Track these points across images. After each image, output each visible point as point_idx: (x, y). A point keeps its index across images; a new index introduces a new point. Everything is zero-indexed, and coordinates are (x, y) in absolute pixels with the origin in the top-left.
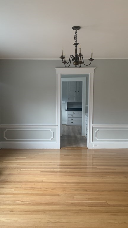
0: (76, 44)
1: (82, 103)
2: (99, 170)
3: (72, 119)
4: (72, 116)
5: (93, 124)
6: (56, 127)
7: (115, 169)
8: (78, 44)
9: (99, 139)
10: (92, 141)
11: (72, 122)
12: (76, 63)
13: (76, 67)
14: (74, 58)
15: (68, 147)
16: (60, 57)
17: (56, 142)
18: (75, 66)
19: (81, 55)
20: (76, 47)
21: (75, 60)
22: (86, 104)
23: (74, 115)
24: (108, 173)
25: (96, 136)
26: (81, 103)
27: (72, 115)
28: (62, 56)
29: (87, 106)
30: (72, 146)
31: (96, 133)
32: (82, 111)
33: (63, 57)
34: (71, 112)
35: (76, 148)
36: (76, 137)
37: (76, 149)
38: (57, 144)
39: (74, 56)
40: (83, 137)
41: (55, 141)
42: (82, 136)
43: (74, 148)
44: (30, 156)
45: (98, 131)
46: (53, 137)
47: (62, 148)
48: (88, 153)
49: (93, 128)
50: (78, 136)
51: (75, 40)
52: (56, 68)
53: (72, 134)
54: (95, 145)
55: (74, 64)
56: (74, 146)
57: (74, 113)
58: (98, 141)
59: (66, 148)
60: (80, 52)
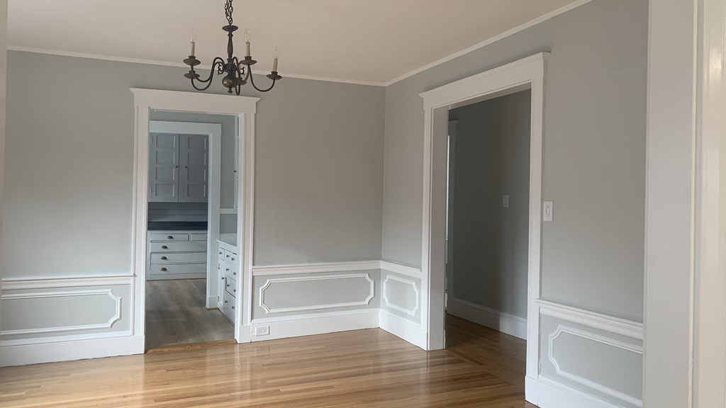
0: (231, 29)
1: (206, 205)
2: (288, 396)
3: (165, 258)
4: (165, 247)
5: (253, 265)
6: (131, 281)
7: (332, 387)
8: (236, 28)
9: (272, 311)
10: (252, 319)
11: (165, 269)
12: (231, 81)
13: (230, 92)
14: (225, 67)
15: (170, 347)
16: (185, 61)
17: (131, 332)
18: (228, 89)
19: (249, 61)
20: (230, 36)
21: (226, 74)
23: (172, 246)
24: (316, 398)
25: (263, 302)
26: (204, 206)
28: (192, 57)
29: (223, 211)
30: (184, 342)
31: (264, 291)
32: (207, 229)
33: (192, 61)
34: (161, 235)
35: (199, 347)
36: (188, 314)
37: (198, 350)
38: (133, 339)
39: (226, 62)
40: (213, 311)
41: (126, 328)
42: (209, 309)
43: (192, 345)
44: (39, 387)
45: (270, 284)
46: (119, 317)
47: (151, 351)
48: (237, 357)
49: (253, 277)
50: (196, 310)
51: (227, 15)
52: (132, 90)
53: (173, 307)
54: (259, 331)
55: (225, 85)
56: (191, 341)
57: (171, 237)
58: (270, 315)
59: (166, 350)
60: (249, 51)
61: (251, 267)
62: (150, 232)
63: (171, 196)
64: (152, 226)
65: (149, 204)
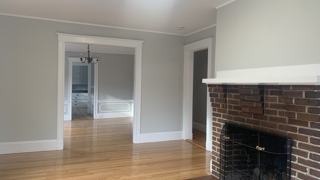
3: (76, 101)
6: (68, 103)
10: (98, 113)
20: (89, 53)
21: (88, 60)
22: (92, 86)
23: (78, 97)
25: (101, 109)
27: (76, 97)
29: (92, 87)
31: (101, 107)
32: (87, 92)
34: (75, 94)
38: (69, 117)
41: (67, 114)
42: (88, 114)
45: (102, 105)
46: (65, 111)
47: (73, 120)
48: (94, 122)
49: (98, 103)
54: (99, 116)
57: (78, 95)
58: (102, 113)
61: (97, 100)
62: (73, 93)
63: (78, 83)
64: (73, 92)
65: (73, 85)
